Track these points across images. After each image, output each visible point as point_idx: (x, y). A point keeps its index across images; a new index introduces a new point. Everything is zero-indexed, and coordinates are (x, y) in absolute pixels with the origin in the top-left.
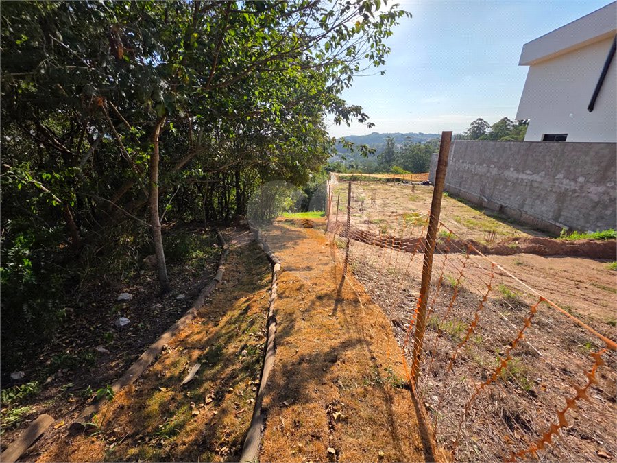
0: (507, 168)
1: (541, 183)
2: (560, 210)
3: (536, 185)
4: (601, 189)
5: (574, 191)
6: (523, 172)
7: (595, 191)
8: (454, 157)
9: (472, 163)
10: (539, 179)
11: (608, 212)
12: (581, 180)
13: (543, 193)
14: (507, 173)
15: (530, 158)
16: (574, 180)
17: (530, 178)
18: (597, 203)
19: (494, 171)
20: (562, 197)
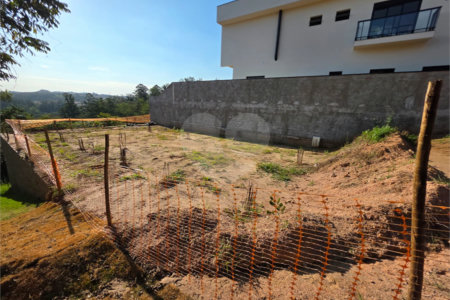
0: (234, 101)
1: (267, 109)
2: (287, 126)
3: (262, 111)
4: (312, 108)
5: (294, 112)
6: (249, 102)
7: (308, 109)
8: (176, 97)
9: (198, 101)
10: (264, 107)
11: (320, 122)
12: (296, 103)
13: (271, 116)
14: (235, 105)
15: (252, 92)
16: (292, 104)
17: (257, 106)
18: (311, 118)
19: (223, 105)
20: (286, 117)
